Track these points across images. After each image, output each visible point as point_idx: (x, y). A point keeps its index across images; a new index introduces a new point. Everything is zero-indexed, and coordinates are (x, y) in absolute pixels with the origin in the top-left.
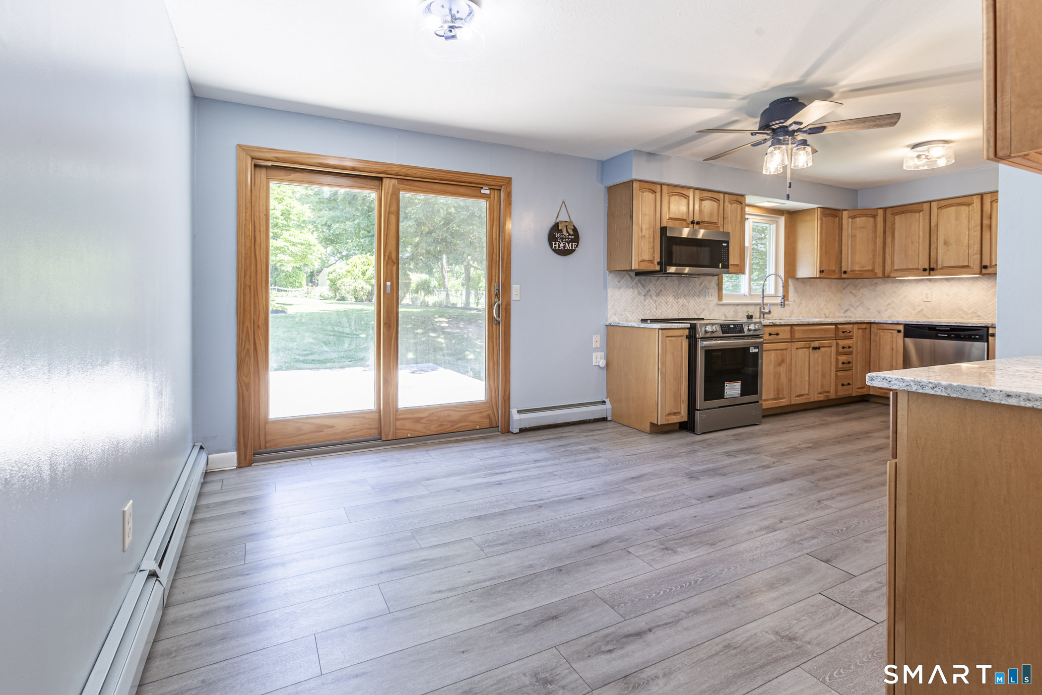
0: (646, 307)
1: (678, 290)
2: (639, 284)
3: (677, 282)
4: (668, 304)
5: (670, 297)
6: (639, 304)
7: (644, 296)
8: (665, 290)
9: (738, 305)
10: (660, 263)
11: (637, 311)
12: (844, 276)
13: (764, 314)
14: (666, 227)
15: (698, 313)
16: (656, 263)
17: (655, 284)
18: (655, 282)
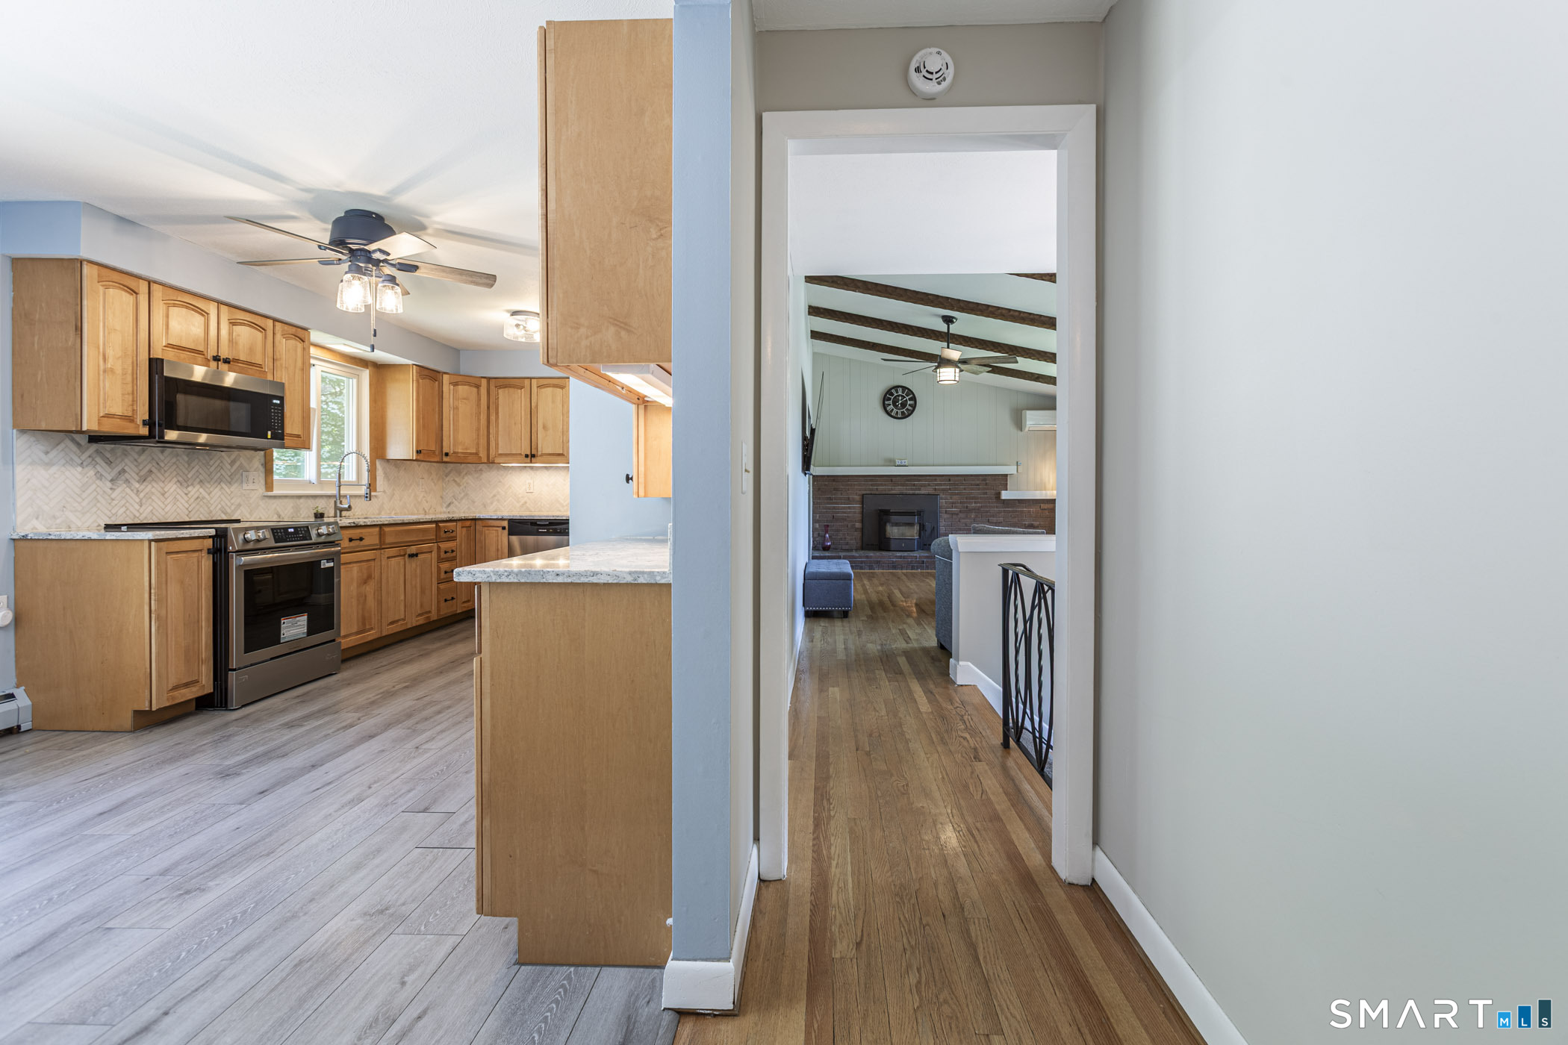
0: (115, 502)
1: (186, 472)
2: (98, 459)
3: (186, 459)
4: (166, 495)
5: (170, 484)
6: (99, 497)
7: (112, 481)
8: (159, 471)
9: (300, 497)
10: (150, 423)
11: (95, 509)
12: (445, 459)
13: (341, 510)
14: (162, 360)
15: (229, 511)
16: (139, 422)
17: (136, 460)
18: (136, 456)
